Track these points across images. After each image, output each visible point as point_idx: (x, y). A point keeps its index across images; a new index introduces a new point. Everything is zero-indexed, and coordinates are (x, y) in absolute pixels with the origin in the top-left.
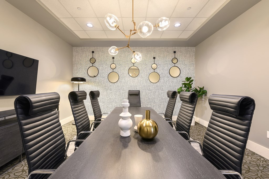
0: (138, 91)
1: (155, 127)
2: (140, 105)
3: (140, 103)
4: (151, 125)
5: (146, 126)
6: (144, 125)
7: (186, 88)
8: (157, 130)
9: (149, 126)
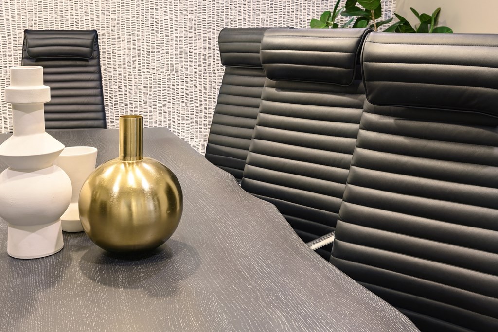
0: (87, 32)
1: (169, 192)
2: (104, 119)
3: (99, 107)
4: (147, 186)
5: (125, 193)
6: (116, 190)
7: (356, 18)
8: (178, 208)
9: (140, 192)
